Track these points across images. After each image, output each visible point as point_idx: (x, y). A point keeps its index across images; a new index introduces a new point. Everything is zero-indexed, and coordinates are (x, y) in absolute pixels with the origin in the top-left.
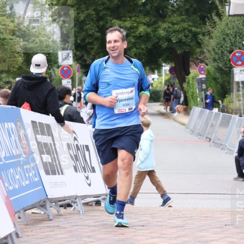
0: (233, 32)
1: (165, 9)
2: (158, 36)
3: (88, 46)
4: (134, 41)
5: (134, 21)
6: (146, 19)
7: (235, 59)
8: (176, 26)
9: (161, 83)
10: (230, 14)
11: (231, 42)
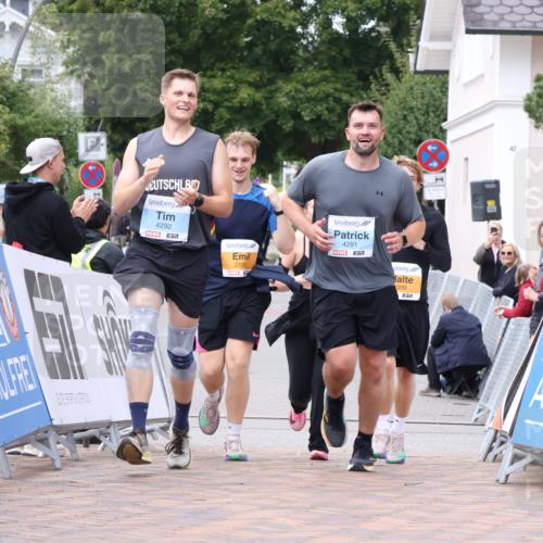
0: (422, 105)
1: (292, 57)
2: (276, 108)
3: (138, 124)
4: (228, 117)
5: (229, 77)
6: (254, 75)
7: (425, 157)
8: (310, 89)
10: (418, 68)
11: (418, 124)
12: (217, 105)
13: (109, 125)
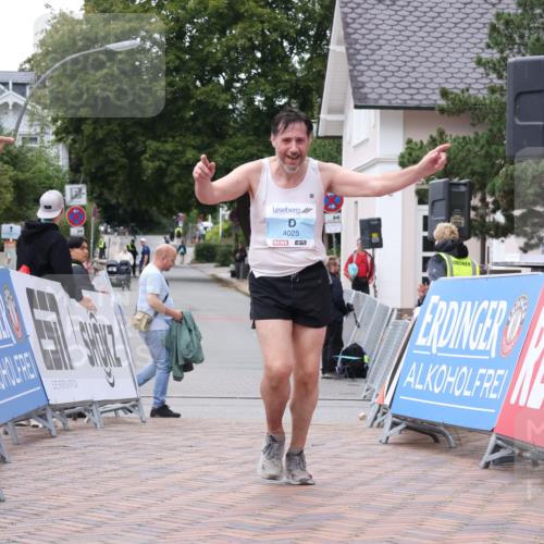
1: (224, 127)
3: (109, 178)
4: (178, 172)
5: (178, 142)
6: (197, 140)
8: (239, 151)
9: (217, 233)
10: (320, 134)
12: (168, 163)
13: (88, 178)
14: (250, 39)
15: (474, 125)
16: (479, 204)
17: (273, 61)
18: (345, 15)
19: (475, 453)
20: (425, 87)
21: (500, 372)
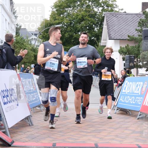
10: (101, 45)
14: (86, 24)
15: (135, 43)
16: (136, 61)
17: (91, 29)
18: (107, 19)
19: (136, 116)
20: (124, 35)
21: (141, 98)
